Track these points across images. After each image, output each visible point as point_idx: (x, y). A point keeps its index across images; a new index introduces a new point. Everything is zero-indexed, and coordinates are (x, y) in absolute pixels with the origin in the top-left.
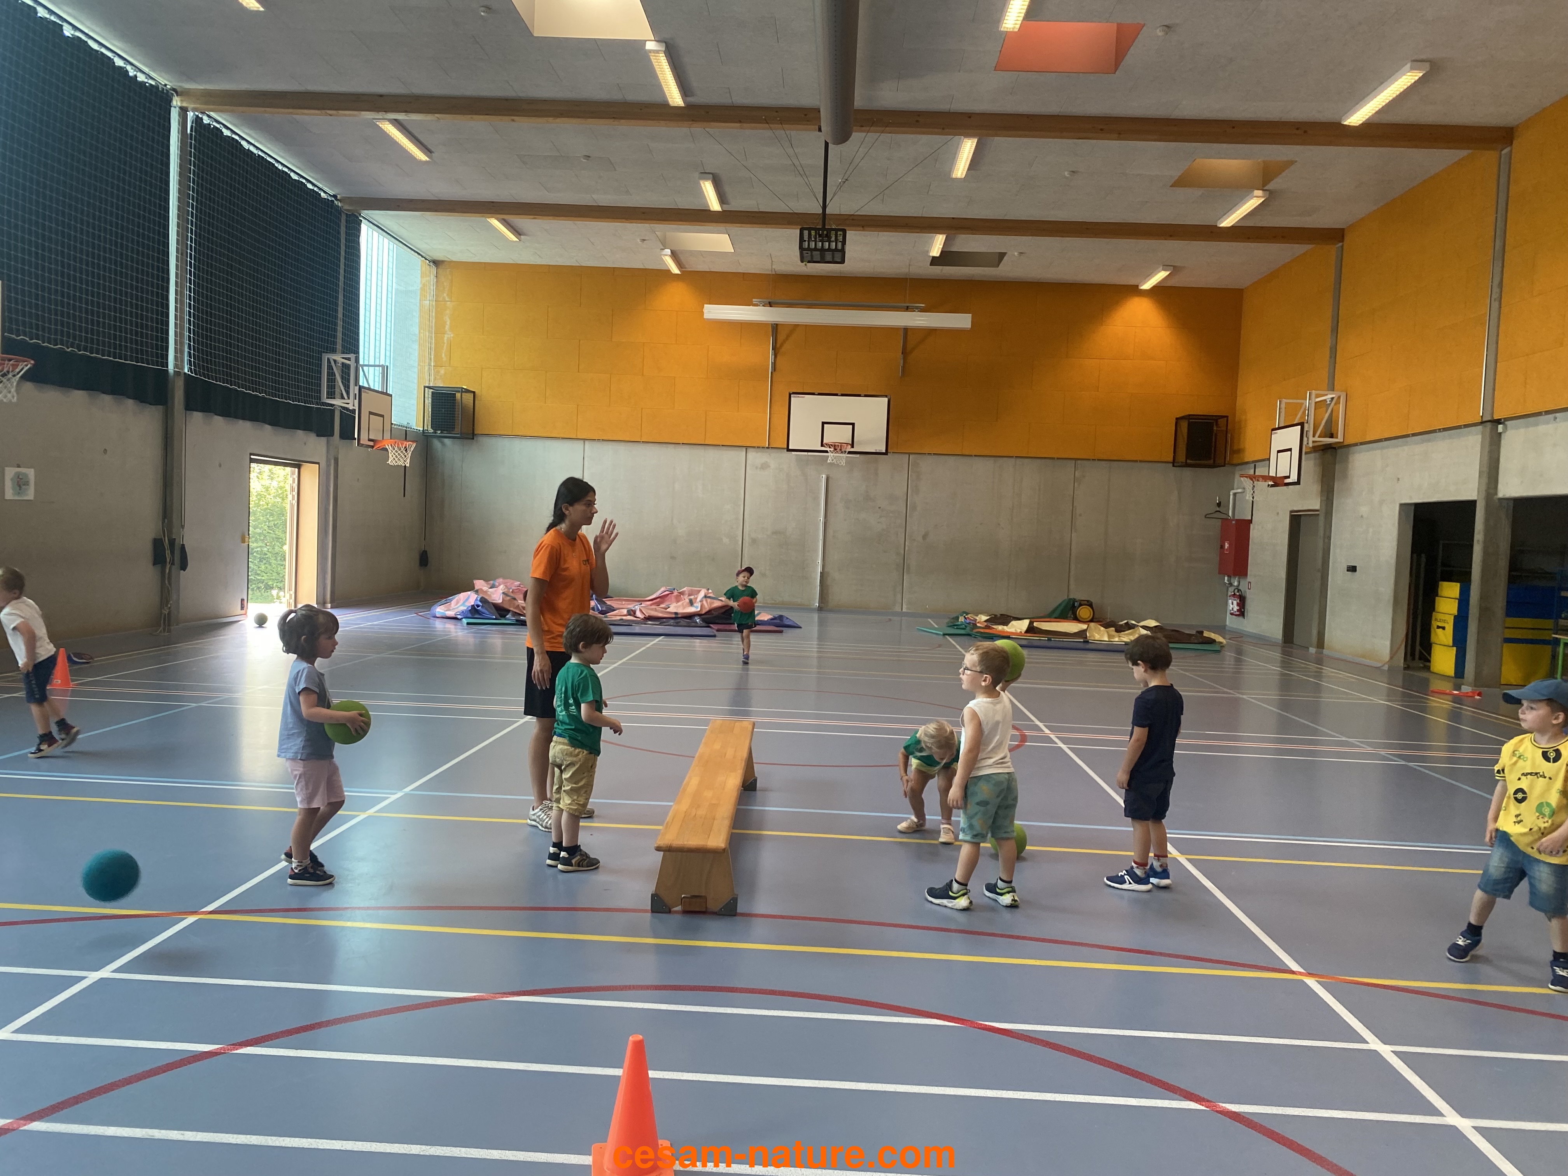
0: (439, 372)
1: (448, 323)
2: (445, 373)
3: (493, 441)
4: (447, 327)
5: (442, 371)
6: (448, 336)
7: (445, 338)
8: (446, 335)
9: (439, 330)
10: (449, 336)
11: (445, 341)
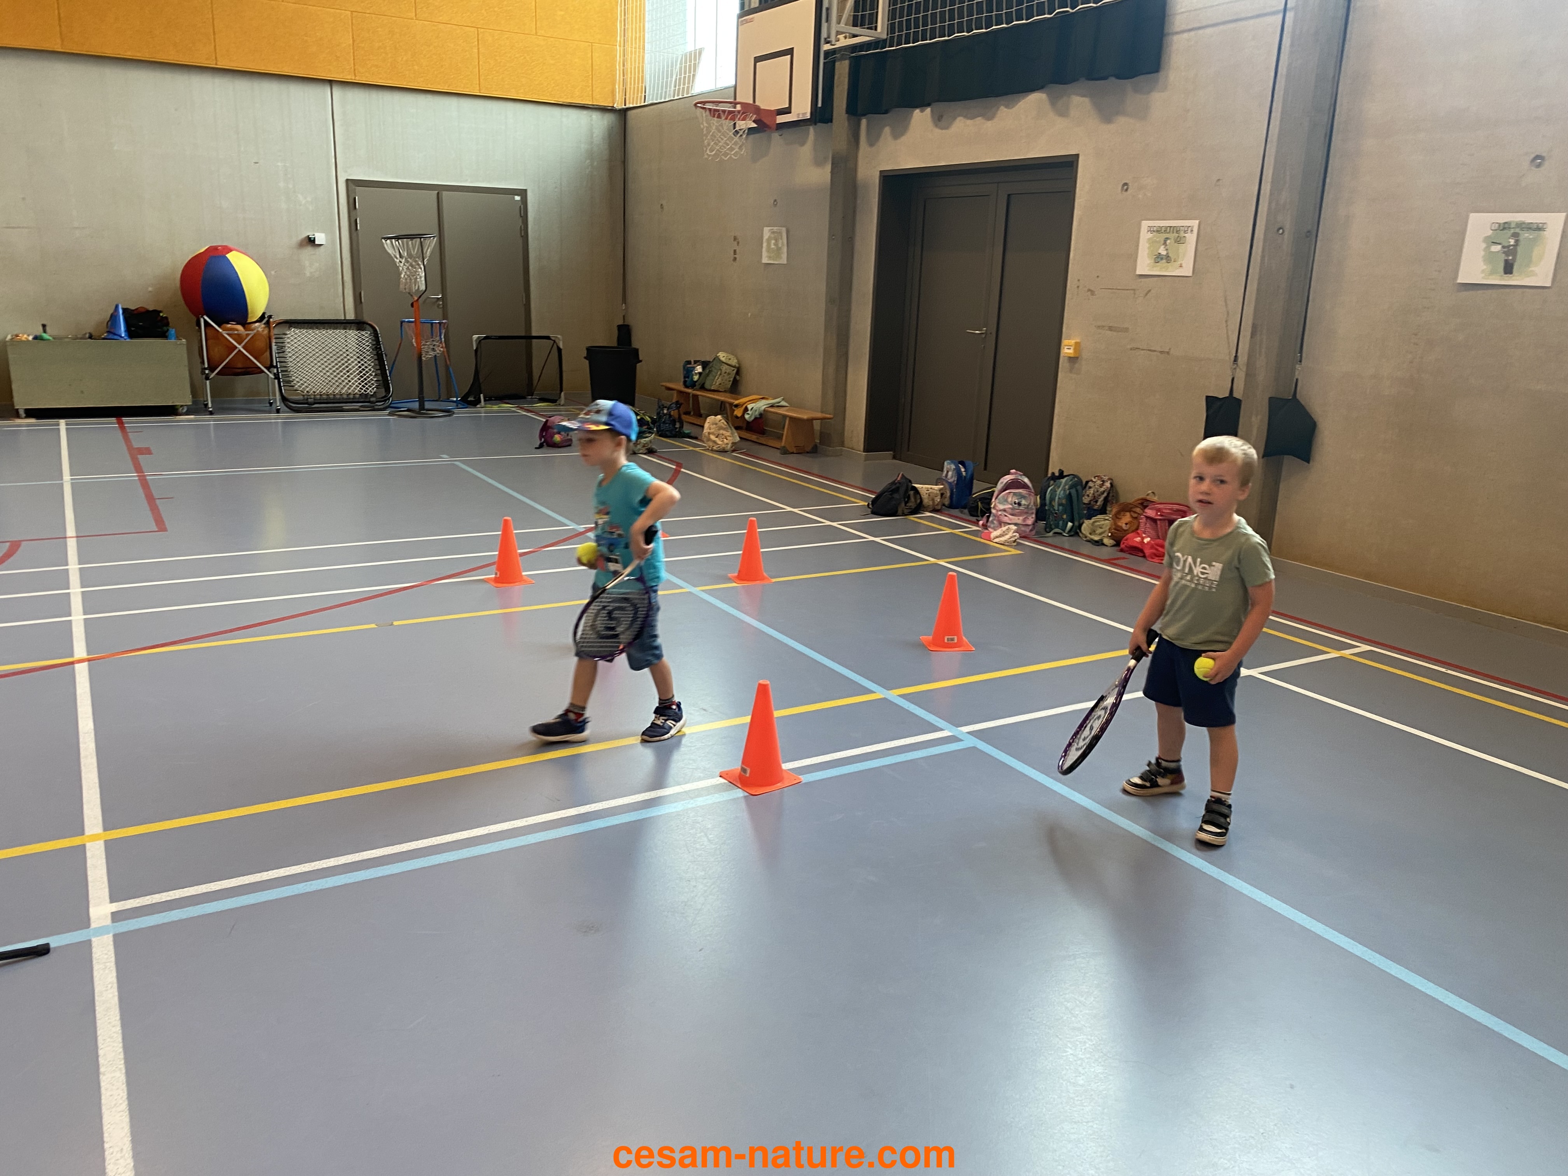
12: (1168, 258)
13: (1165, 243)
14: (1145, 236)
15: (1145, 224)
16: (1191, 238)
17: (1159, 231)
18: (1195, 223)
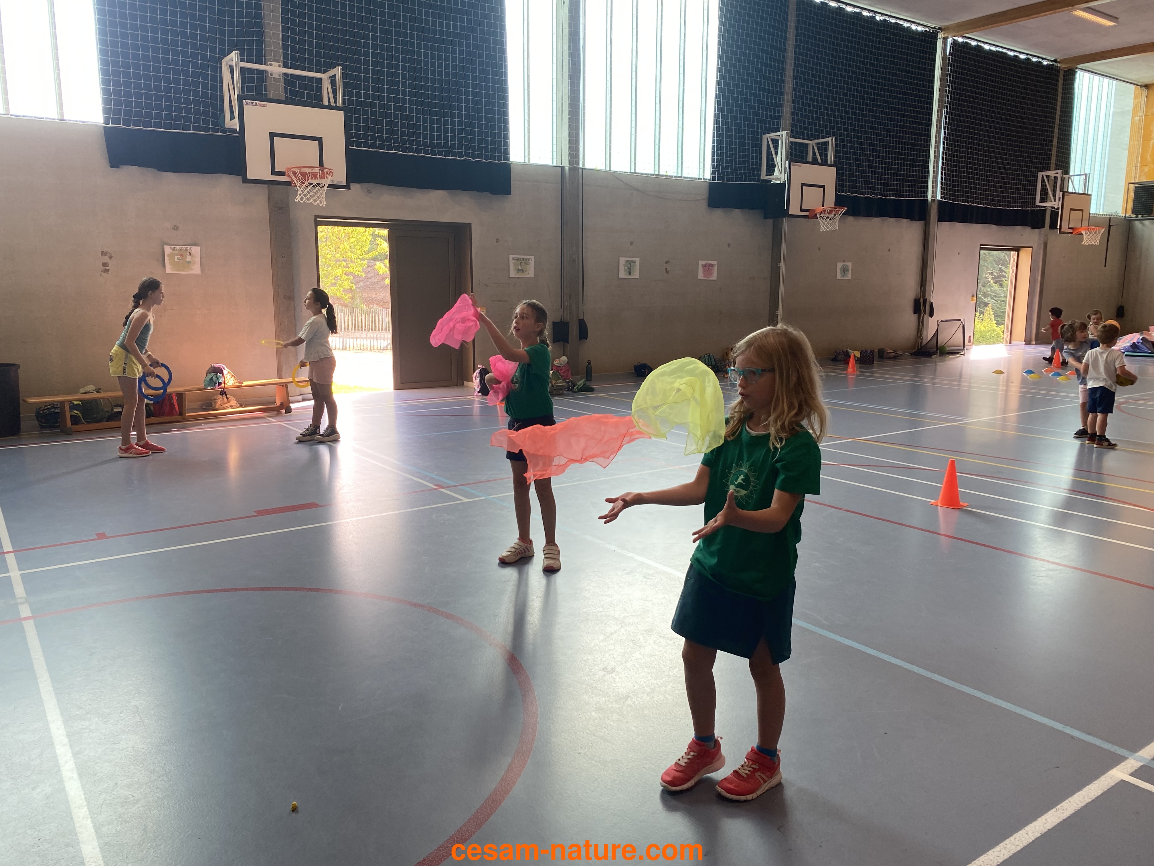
0: (1144, 171)
2: (1149, 170)
4: (1153, 134)
5: (1146, 169)
7: (1151, 143)
8: (1152, 141)
9: (1146, 138)
11: (1151, 146)
12: (522, 270)
13: (521, 265)
14: (511, 262)
15: (511, 257)
16: (532, 263)
17: (518, 259)
18: (532, 257)
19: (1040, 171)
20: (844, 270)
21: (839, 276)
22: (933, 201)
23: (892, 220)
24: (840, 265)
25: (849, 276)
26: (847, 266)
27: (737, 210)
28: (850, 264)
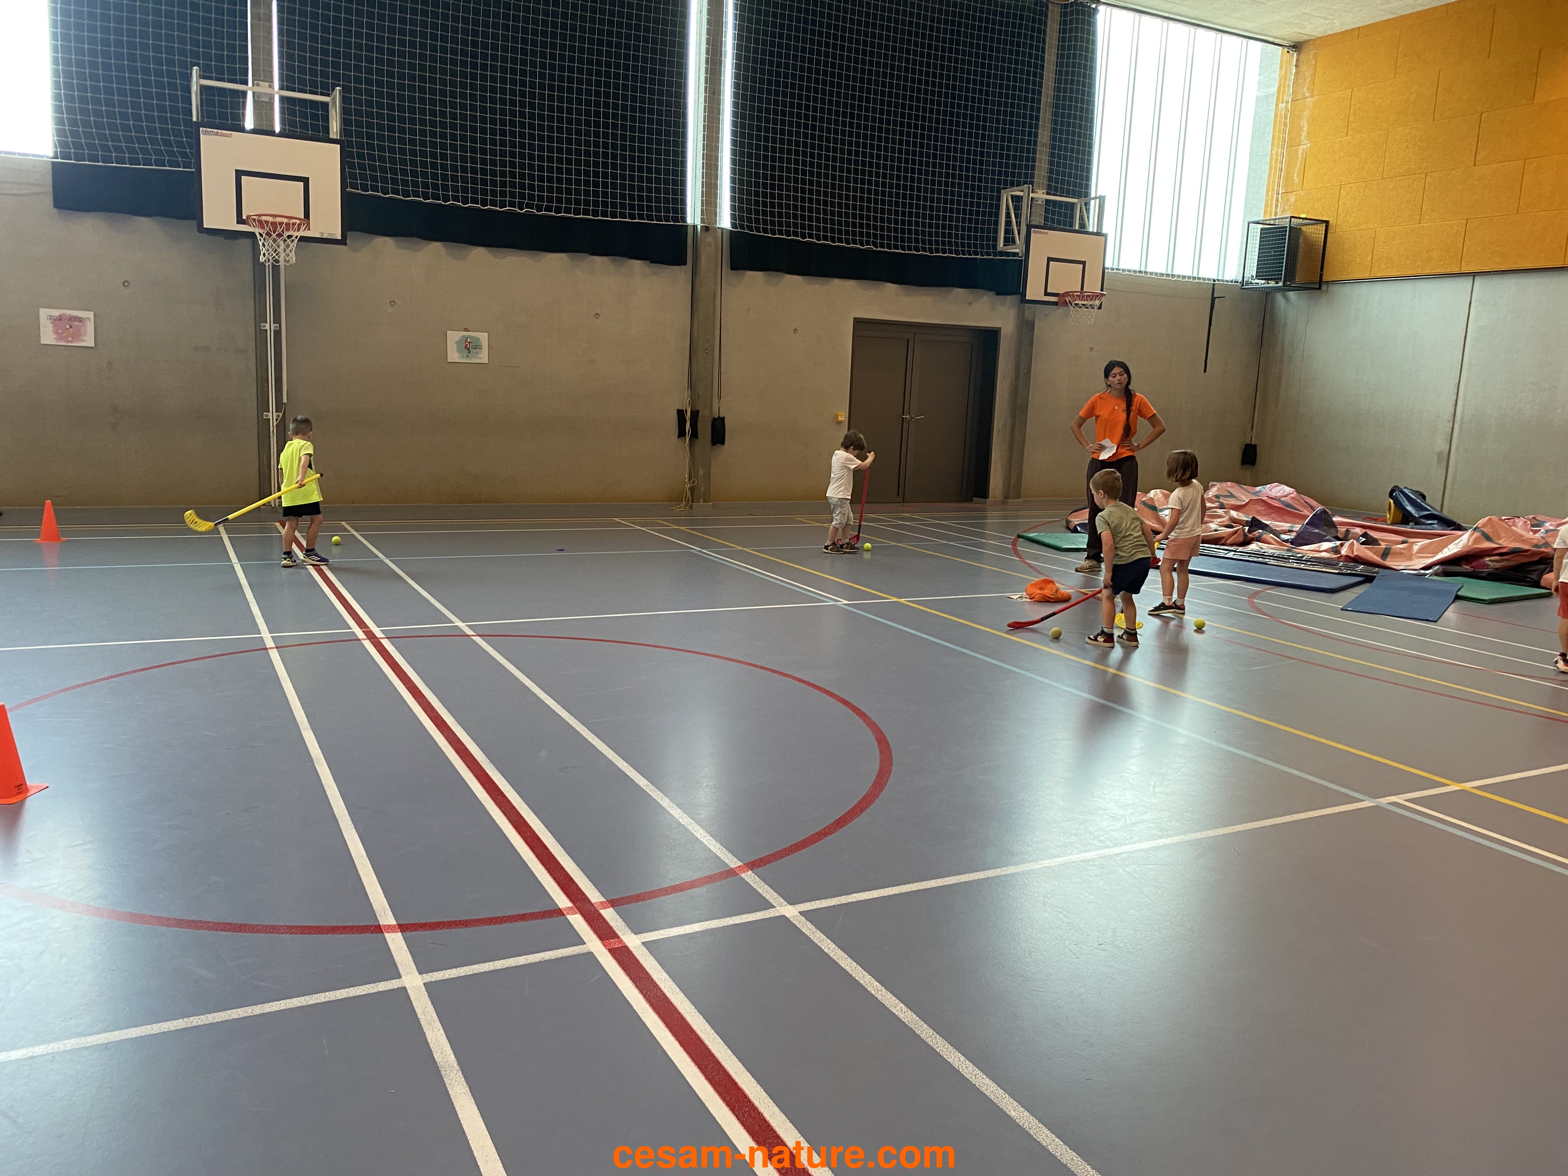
0: (1288, 200)
1: (1305, 129)
2: (1296, 201)
3: (1347, 289)
4: (1304, 134)
5: (1292, 200)
6: (1305, 145)
7: (1300, 151)
8: (1301, 147)
9: (1292, 143)
10: (1305, 147)
11: (1300, 156)
19: (1004, 188)
20: (469, 346)
21: (454, 356)
22: (706, 229)
23: (599, 261)
24: (454, 337)
25: (483, 357)
26: (478, 339)
27: (143, 219)
28: (483, 337)
